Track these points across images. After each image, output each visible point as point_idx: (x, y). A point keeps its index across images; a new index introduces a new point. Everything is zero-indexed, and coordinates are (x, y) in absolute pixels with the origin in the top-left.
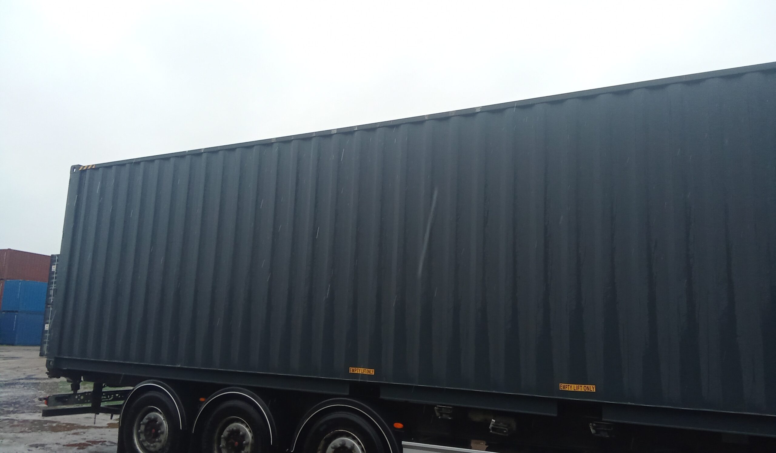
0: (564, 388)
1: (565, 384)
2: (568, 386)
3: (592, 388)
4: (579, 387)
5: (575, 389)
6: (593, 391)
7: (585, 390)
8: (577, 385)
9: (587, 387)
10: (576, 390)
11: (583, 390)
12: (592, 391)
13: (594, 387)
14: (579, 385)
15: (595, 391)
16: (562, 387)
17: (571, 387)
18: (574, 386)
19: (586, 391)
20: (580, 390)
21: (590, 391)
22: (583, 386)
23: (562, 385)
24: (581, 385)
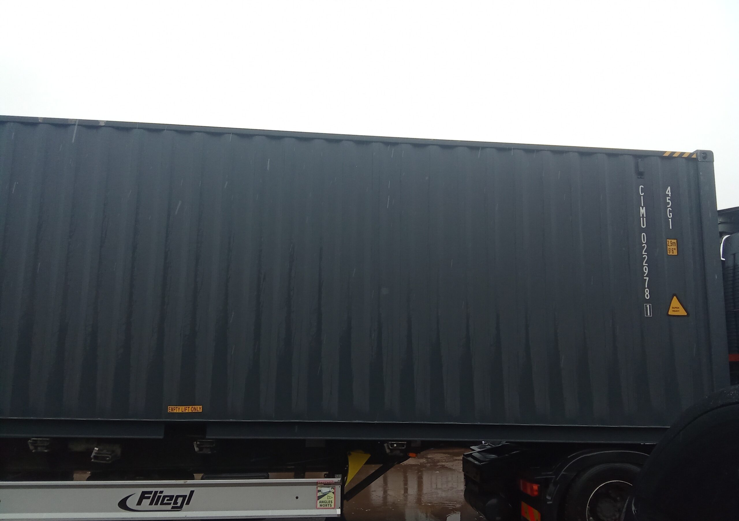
0: (172, 410)
1: (174, 407)
2: (176, 408)
3: (199, 408)
4: (186, 408)
5: (183, 410)
6: (200, 411)
7: (192, 410)
8: (185, 407)
9: (194, 408)
10: (184, 412)
11: (190, 411)
12: (198, 411)
13: (201, 407)
14: (186, 407)
15: (201, 411)
16: (170, 409)
17: (179, 409)
18: (182, 408)
19: (194, 411)
20: (187, 411)
21: (197, 411)
22: (191, 407)
23: (170, 407)
24: (188, 407)
